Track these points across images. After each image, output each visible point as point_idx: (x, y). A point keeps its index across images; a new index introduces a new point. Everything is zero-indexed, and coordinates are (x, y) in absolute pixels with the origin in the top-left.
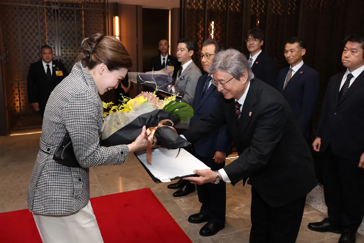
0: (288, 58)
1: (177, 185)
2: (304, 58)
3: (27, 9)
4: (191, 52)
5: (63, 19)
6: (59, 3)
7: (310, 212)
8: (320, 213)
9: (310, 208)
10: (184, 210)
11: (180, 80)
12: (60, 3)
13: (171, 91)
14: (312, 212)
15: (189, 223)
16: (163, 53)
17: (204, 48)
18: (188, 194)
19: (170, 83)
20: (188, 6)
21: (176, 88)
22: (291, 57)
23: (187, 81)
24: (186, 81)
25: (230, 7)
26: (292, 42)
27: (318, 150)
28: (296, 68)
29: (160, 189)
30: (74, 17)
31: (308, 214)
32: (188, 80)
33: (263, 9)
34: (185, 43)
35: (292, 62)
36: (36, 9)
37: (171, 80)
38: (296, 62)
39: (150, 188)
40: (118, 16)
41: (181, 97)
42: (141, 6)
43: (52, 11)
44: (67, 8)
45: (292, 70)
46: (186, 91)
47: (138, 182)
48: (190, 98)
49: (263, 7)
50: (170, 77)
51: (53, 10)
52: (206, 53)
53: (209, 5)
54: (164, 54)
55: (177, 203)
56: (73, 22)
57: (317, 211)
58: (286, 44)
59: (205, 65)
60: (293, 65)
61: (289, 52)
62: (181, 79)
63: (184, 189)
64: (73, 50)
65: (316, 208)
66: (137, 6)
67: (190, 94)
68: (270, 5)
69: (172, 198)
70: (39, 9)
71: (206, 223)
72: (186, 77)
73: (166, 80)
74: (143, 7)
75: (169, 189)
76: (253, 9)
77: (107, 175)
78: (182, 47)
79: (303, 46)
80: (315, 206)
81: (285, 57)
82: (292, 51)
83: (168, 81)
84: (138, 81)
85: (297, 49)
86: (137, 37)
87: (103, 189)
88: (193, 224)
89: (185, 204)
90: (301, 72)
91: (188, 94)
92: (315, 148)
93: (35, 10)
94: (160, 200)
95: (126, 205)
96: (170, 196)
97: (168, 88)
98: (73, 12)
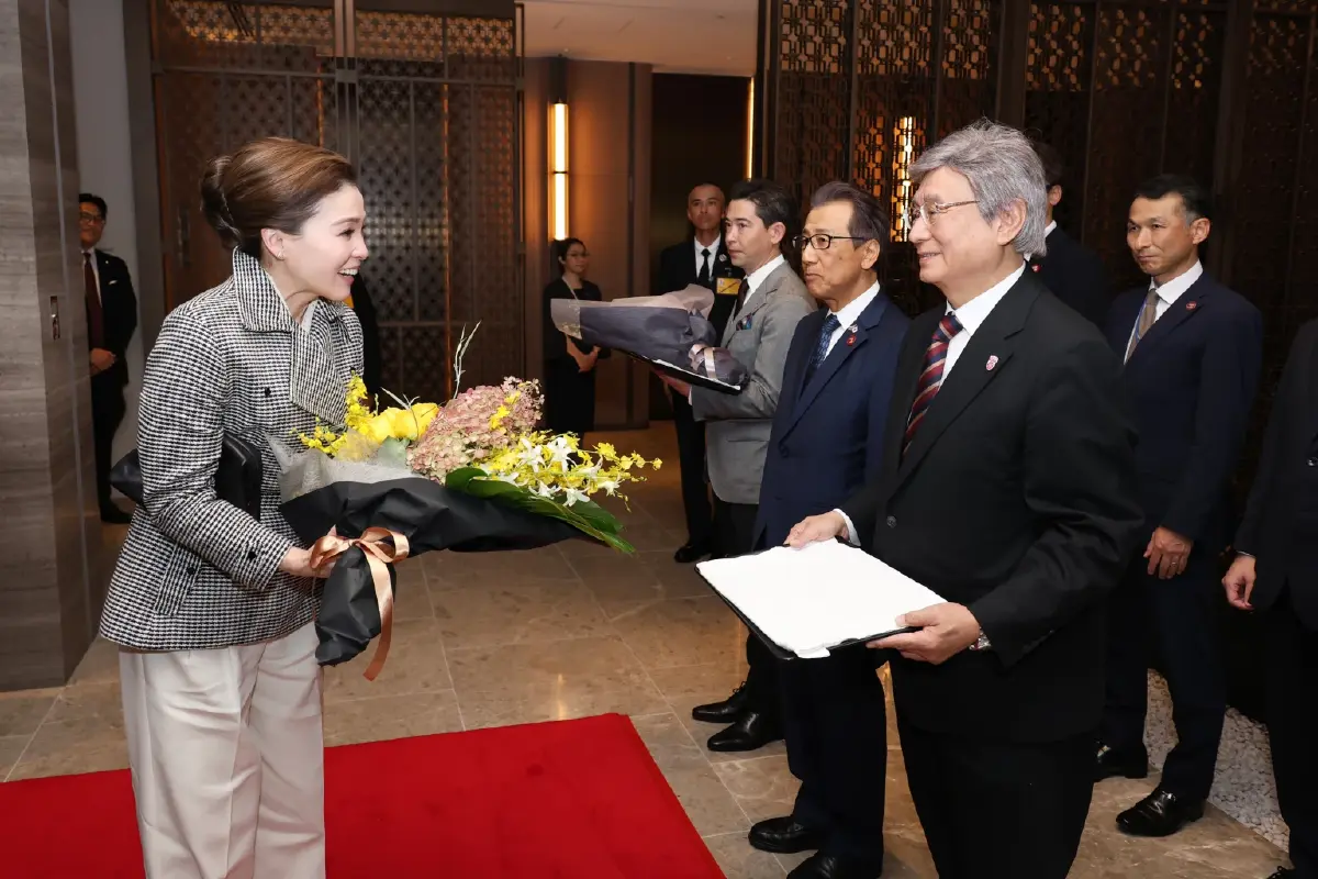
0: (1140, 251)
1: (724, 708)
2: (1203, 252)
3: (252, 84)
4: (776, 231)
5: (369, 113)
6: (359, 59)
7: (1228, 843)
8: (1268, 850)
9: (1233, 826)
10: (740, 800)
11: (737, 329)
12: (363, 61)
13: (702, 365)
14: (1238, 841)
15: (752, 850)
16: (702, 231)
17: (813, 214)
18: (760, 746)
19: (701, 339)
20: (785, 65)
21: (720, 357)
22: (1153, 249)
23: (762, 332)
24: (758, 333)
25: (945, 65)
26: (1155, 194)
27: (1243, 604)
28: (1171, 291)
29: (664, 720)
30: (408, 108)
31: (1217, 848)
32: (766, 328)
33: (1076, 71)
34: (752, 200)
35: (1154, 266)
36: (285, 85)
37: (702, 327)
38: (1173, 267)
39: (628, 713)
40: (564, 102)
41: (738, 388)
42: (649, 66)
43: (334, 89)
44: (386, 78)
45: (1158, 298)
46: (758, 367)
47: (590, 692)
48: (770, 392)
49: (1074, 62)
50: (699, 319)
51: (336, 85)
52: (818, 230)
53: (865, 62)
54: (706, 236)
55: (719, 775)
56: (404, 126)
57: (1257, 839)
58: (1134, 200)
59: (811, 274)
60: (1160, 279)
61: (1145, 232)
62: (740, 324)
63: (749, 724)
64: (402, 221)
65: (1256, 830)
66: (632, 65)
67: (768, 380)
68: (1102, 55)
69: (704, 752)
70: (293, 84)
71: (811, 854)
72: (756, 320)
73: (685, 327)
74: (655, 70)
75: (695, 722)
76: (1036, 70)
77: (484, 658)
78: (741, 217)
79: (1198, 206)
80: (1254, 820)
81: (1128, 250)
82: (1154, 225)
83: (690, 333)
84: (587, 329)
85: (1174, 221)
86: (631, 172)
87: (462, 707)
88: (765, 855)
89: (749, 780)
90: (1192, 306)
91: (765, 381)
92: (1232, 595)
93: (279, 87)
94: (659, 759)
95: (535, 771)
96: (697, 747)
97: (690, 356)
98: (404, 93)
